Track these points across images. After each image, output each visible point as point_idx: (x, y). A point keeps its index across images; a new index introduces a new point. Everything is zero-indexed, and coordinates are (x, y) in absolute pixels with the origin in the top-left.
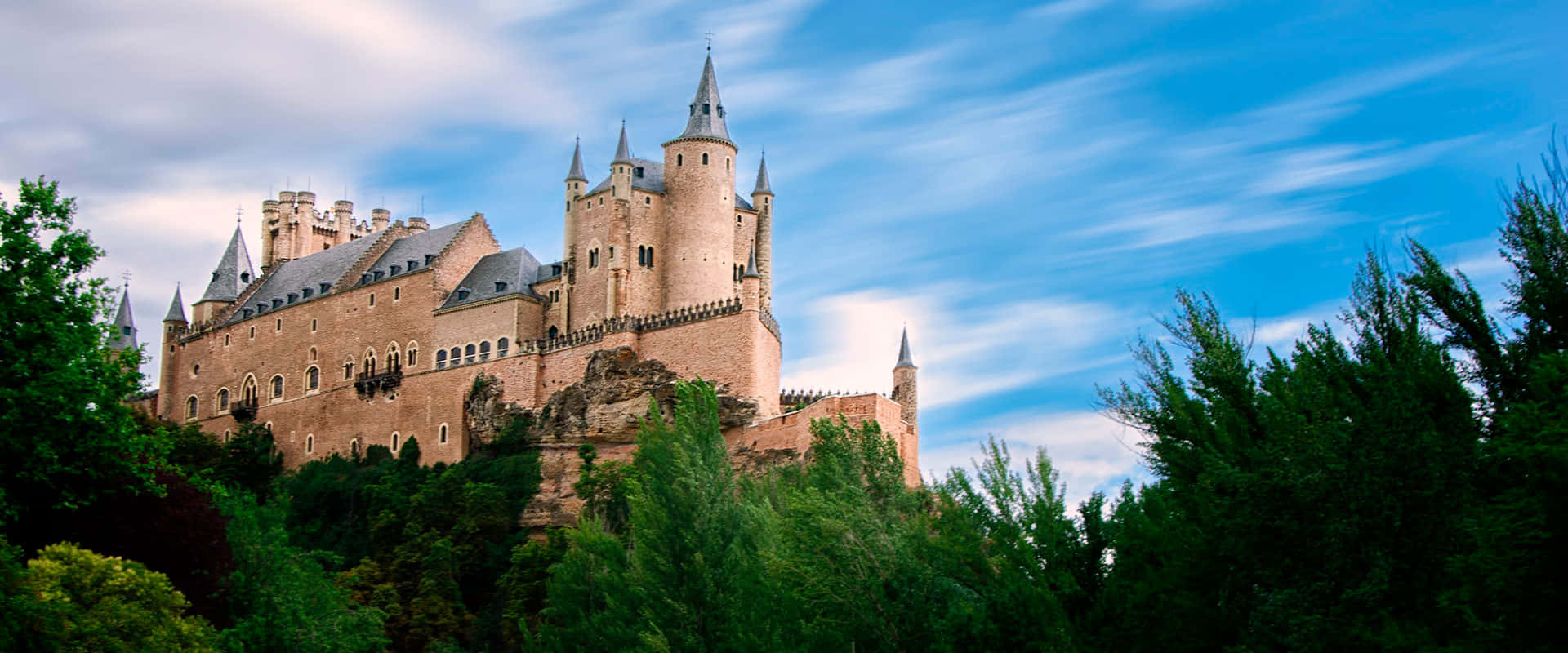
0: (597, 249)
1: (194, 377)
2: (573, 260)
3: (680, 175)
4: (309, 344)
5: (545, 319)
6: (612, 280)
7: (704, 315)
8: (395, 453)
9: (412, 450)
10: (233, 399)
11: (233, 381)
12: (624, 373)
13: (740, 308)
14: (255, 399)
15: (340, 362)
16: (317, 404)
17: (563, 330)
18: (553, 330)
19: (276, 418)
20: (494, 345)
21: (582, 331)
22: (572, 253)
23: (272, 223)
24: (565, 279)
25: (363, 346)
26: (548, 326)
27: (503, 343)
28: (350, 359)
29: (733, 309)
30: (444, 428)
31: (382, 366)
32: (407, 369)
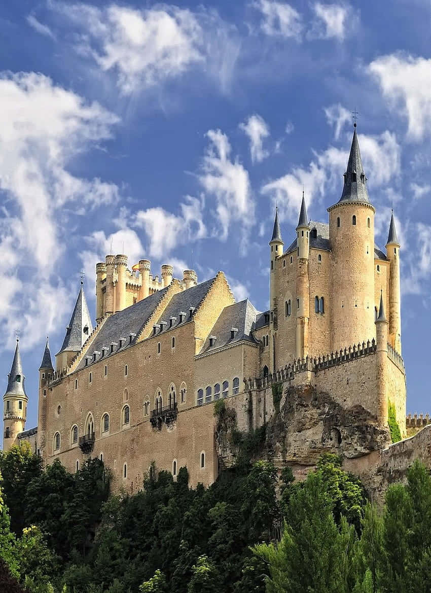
0: (290, 300)
1: (57, 416)
2: (275, 310)
3: (339, 235)
4: (124, 386)
5: (261, 360)
6: (299, 326)
7: (354, 356)
8: (175, 477)
9: (184, 475)
10: (80, 434)
11: (79, 419)
12: (307, 406)
13: (375, 349)
14: (93, 434)
15: (141, 401)
16: (129, 437)
17: (271, 371)
18: (266, 369)
19: (106, 450)
20: (231, 383)
21: (282, 371)
22: (275, 305)
23: (103, 282)
24: (271, 325)
25: (155, 387)
26: (263, 366)
27: (236, 381)
28: (147, 399)
29: (372, 350)
30: (203, 455)
31: (166, 405)
32: (180, 406)
